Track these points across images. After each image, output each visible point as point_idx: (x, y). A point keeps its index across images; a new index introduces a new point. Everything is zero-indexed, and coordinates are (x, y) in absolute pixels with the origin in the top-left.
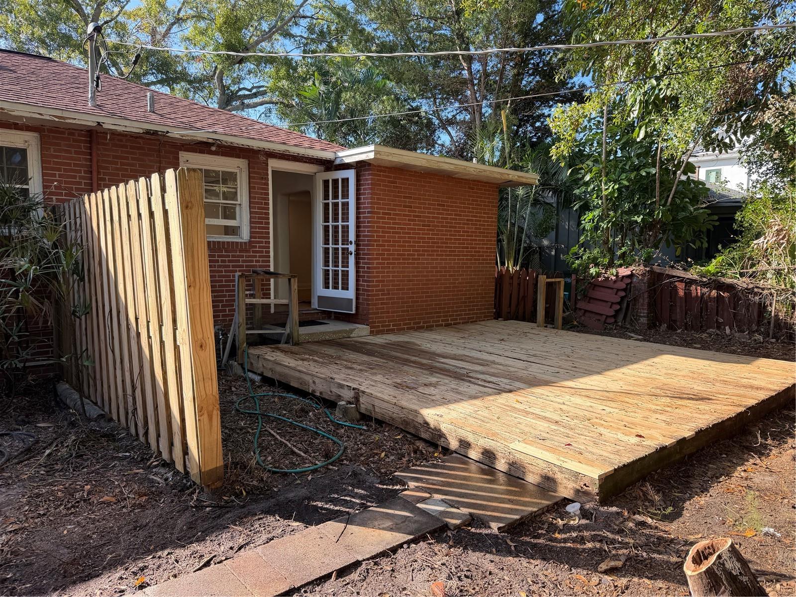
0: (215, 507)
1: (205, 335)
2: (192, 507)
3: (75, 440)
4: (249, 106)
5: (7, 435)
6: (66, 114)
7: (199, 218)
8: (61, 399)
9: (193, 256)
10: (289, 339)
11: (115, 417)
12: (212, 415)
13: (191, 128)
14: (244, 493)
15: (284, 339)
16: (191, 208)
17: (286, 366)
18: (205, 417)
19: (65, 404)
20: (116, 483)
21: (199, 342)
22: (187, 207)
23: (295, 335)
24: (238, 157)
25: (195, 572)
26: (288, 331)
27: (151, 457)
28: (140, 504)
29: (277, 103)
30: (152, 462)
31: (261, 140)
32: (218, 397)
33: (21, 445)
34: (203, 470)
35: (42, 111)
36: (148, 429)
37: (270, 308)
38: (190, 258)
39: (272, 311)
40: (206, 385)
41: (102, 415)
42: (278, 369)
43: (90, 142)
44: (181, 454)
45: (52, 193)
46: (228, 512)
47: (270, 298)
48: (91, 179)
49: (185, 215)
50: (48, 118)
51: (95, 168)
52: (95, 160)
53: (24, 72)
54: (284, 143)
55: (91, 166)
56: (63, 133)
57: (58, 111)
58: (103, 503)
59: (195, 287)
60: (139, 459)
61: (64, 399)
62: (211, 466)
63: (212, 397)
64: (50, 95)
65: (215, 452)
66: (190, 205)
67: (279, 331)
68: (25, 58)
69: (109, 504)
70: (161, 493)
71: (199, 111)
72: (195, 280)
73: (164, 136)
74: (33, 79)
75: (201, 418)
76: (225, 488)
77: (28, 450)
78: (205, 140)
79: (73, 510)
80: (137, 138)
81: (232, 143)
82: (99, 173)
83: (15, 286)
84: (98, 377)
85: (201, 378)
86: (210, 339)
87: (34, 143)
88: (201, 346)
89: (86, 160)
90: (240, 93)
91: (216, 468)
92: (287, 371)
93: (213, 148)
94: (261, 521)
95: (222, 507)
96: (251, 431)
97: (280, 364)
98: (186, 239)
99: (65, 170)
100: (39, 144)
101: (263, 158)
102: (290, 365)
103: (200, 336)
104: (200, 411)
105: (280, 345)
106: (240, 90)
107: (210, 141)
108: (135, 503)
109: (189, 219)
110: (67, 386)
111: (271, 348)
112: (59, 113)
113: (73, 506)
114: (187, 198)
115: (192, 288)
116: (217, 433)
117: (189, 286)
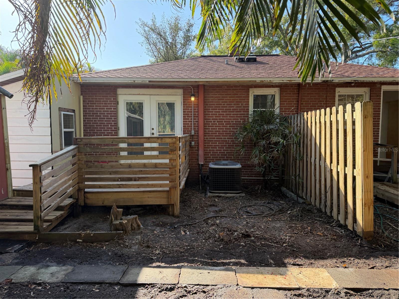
0: (370, 248)
1: (369, 172)
2: (358, 245)
3: (299, 210)
4: (360, 56)
5: (272, 203)
6: (292, 79)
7: (370, 122)
8: (283, 193)
9: (366, 138)
10: (390, 180)
11: (313, 203)
12: (370, 208)
13: (344, 76)
14: (383, 246)
15: (386, 180)
16: (367, 118)
17: (392, 193)
18: (367, 208)
19: (286, 196)
20: (321, 229)
21: (366, 175)
22: (365, 118)
23: (394, 178)
24: (365, 87)
25: (368, 269)
26: (390, 175)
27: (333, 222)
28: (334, 239)
29: (378, 51)
30: (334, 224)
31: (379, 77)
32: (373, 200)
33: (277, 208)
34: (364, 231)
35: (283, 79)
36: (332, 210)
37: (377, 163)
38: (365, 138)
39: (378, 164)
40: (368, 194)
41: (304, 202)
42: (387, 194)
43: (299, 89)
44: (352, 222)
45: (282, 111)
46: (377, 251)
47: (377, 157)
48: (298, 104)
49: (364, 121)
50: (285, 82)
51: (300, 99)
52: (300, 96)
53: (272, 64)
54: (393, 77)
55: (298, 99)
56: (289, 86)
57: (289, 78)
58: (318, 235)
59: (366, 151)
60: (327, 222)
61: (285, 194)
62: (368, 230)
63: (370, 200)
64: (284, 72)
65: (370, 223)
66: (367, 117)
67: (384, 175)
68: (269, 57)
69: (321, 236)
70: (342, 237)
71: (344, 67)
72: (366, 147)
73: (331, 82)
74: (275, 66)
75: (365, 208)
76: (374, 241)
77: (280, 210)
78: (350, 81)
79: (306, 235)
80: (317, 84)
81: (363, 81)
82: (301, 101)
83: (277, 148)
84: (305, 186)
85: (366, 190)
86: (371, 174)
87: (278, 92)
88: (367, 177)
89: (296, 96)
90: (355, 50)
91: (370, 231)
92: (393, 196)
93: (353, 84)
94: (395, 259)
95: (373, 249)
96: (377, 221)
97: (388, 192)
98: (364, 131)
99: (288, 101)
100: (280, 92)
101: (379, 86)
102: (395, 193)
103: (367, 173)
104: (365, 205)
105: (385, 183)
106: (354, 48)
107: (352, 81)
108: (332, 238)
109: (366, 122)
110: (285, 189)
111: (380, 183)
112: (289, 79)
113: (306, 233)
114: (366, 114)
115: (365, 152)
116: (371, 216)
117: (364, 151)
